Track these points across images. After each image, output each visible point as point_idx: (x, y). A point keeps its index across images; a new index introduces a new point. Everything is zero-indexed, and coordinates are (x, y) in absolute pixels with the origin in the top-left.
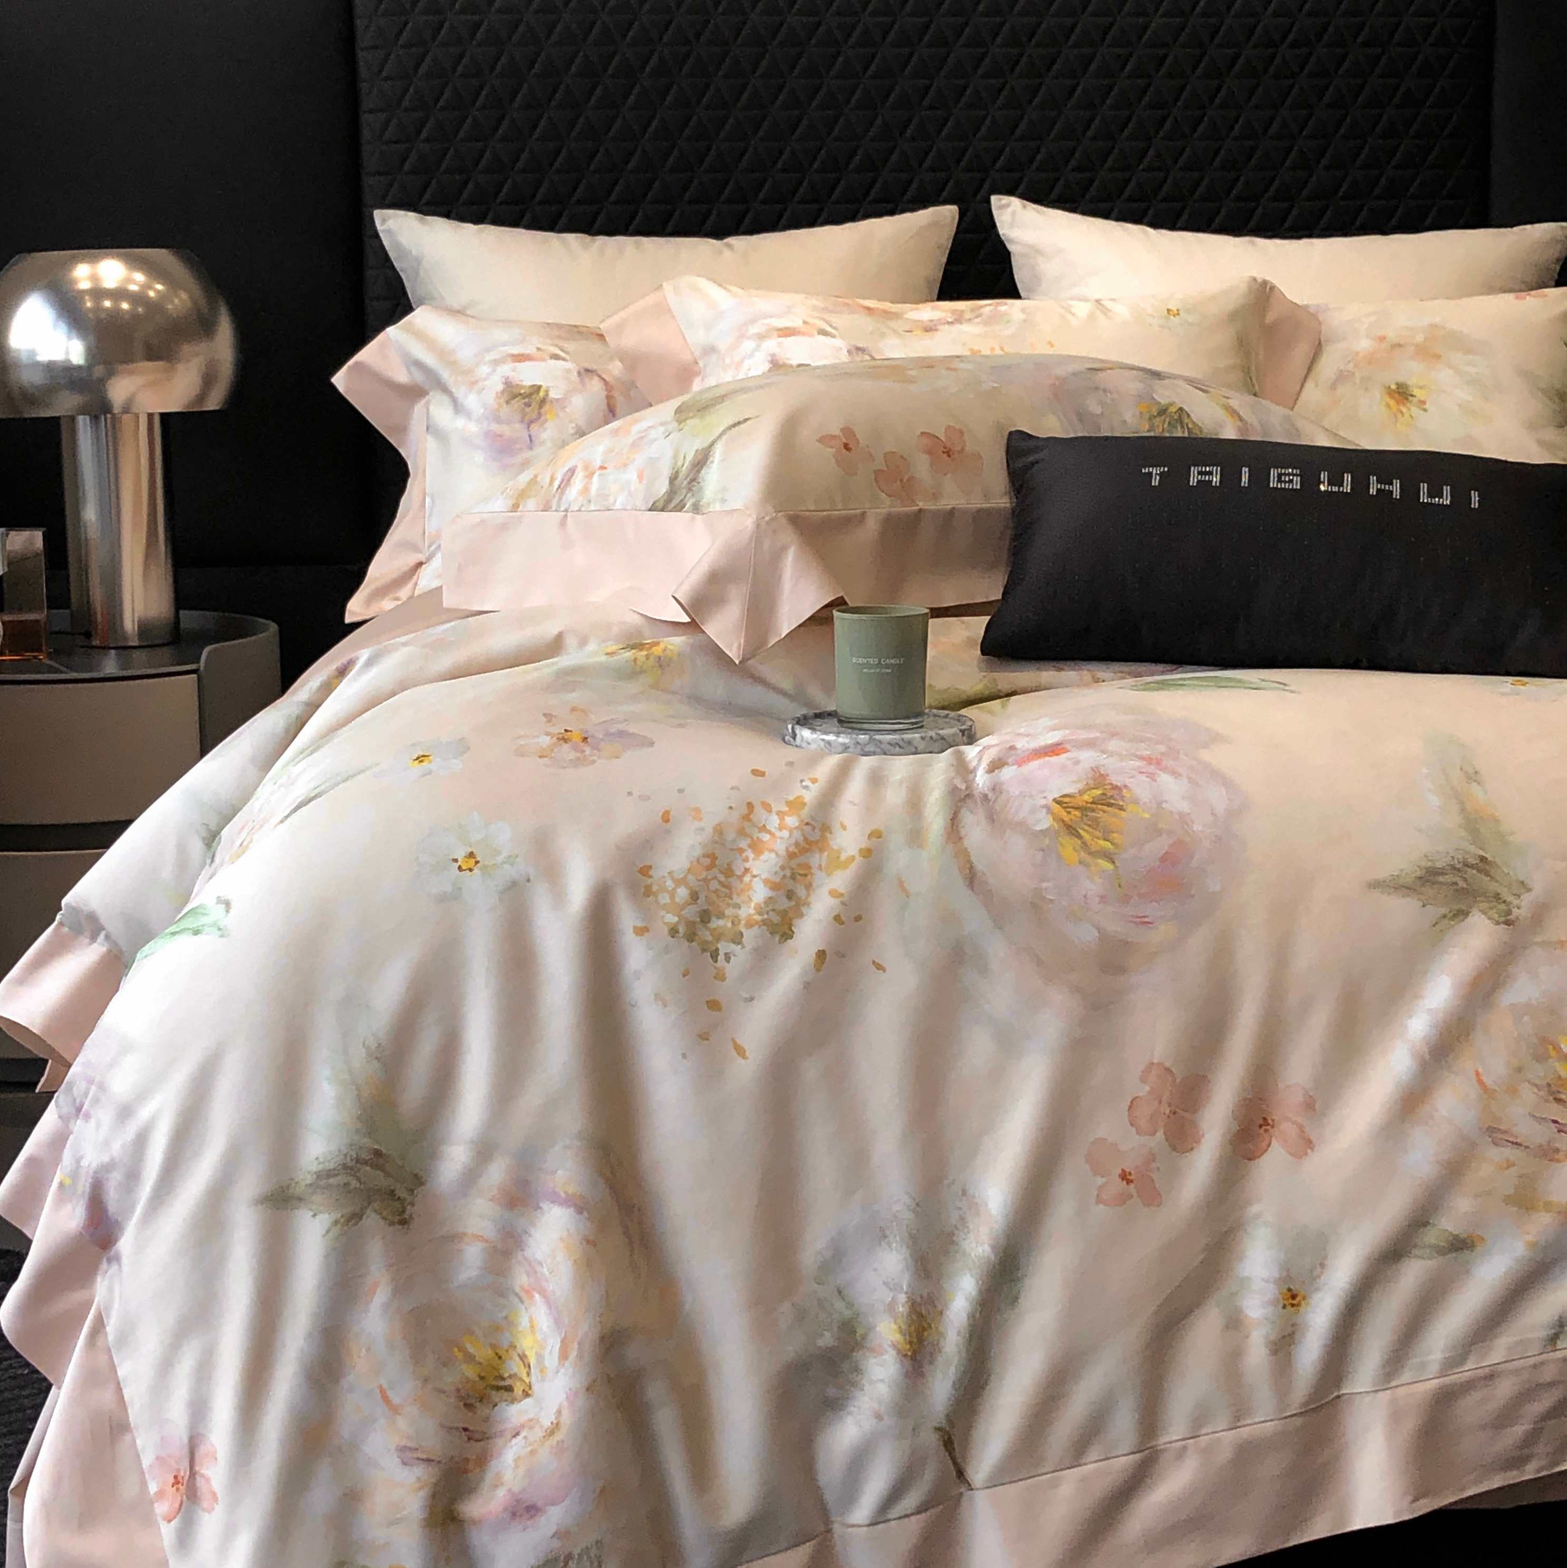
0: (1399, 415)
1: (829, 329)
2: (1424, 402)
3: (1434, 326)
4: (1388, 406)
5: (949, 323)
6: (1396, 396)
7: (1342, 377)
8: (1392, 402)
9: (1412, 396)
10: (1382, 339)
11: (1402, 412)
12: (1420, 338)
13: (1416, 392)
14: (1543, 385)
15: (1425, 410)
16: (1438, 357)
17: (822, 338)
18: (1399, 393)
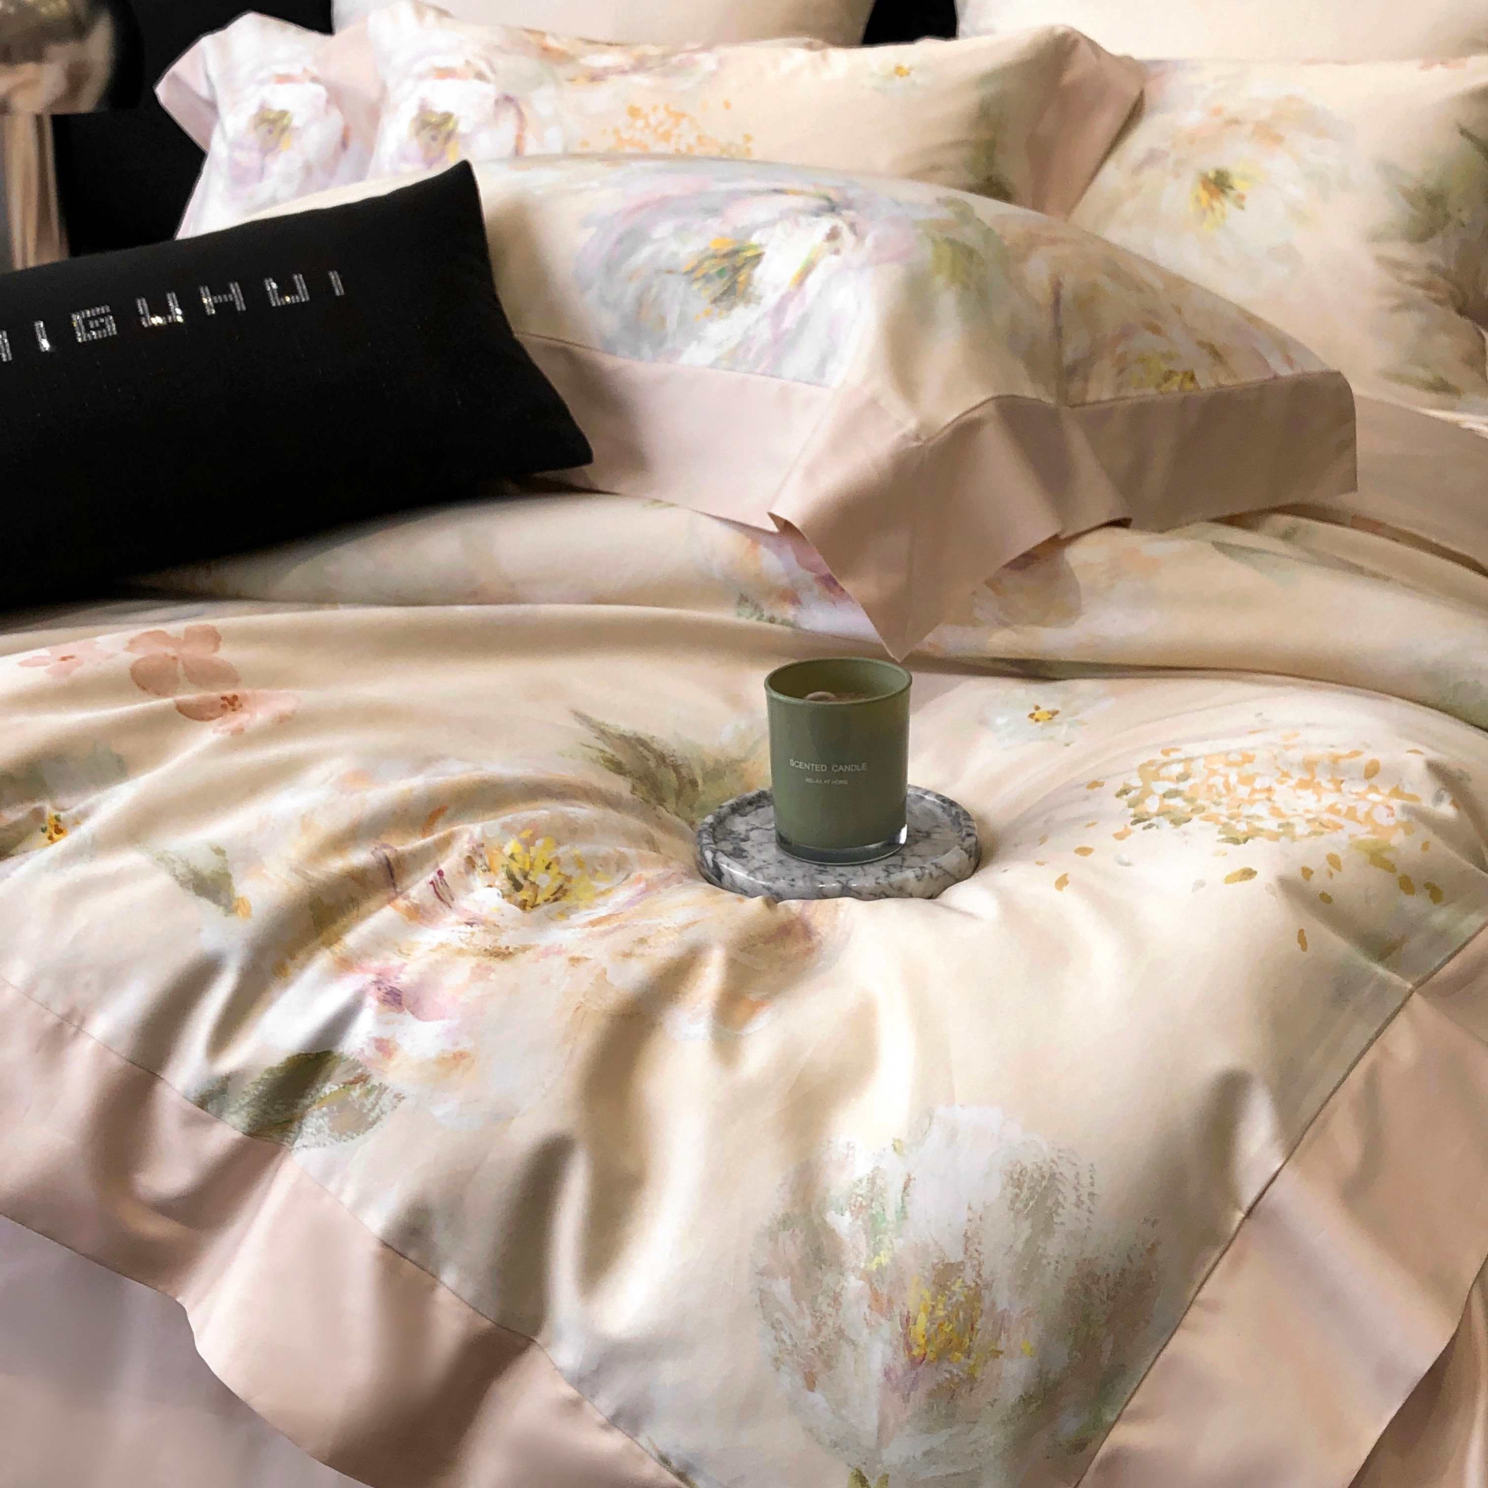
0: (1209, 213)
1: (488, 73)
2: (1242, 197)
3: (1290, 99)
4: (1198, 199)
5: (624, 72)
6: (1212, 187)
7: (1152, 158)
8: (1204, 195)
9: (1231, 187)
10: (1217, 112)
11: (1213, 209)
12: (1265, 114)
13: (1236, 182)
14: (1409, 184)
15: (1242, 208)
16: (1278, 139)
17: (477, 82)
18: (1216, 184)
